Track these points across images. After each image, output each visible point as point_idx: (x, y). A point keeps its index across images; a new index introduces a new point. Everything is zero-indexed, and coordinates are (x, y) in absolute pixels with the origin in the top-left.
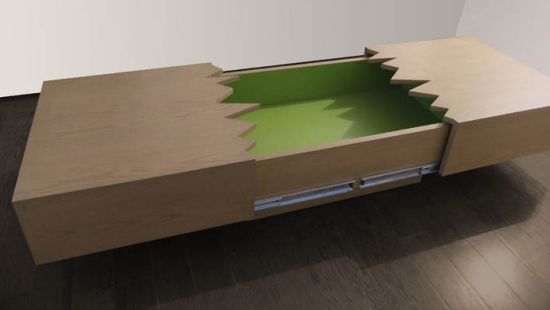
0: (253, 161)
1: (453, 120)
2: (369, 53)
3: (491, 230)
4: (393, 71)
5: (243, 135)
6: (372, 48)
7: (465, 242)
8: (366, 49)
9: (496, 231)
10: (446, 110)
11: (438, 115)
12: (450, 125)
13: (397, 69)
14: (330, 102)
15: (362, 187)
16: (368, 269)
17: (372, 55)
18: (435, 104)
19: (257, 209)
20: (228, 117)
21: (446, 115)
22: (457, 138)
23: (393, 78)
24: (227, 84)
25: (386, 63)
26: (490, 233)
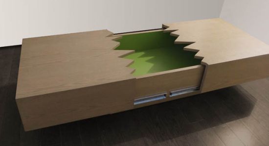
0: (135, 79)
1: (206, 63)
2: (164, 27)
3: (238, 119)
4: (176, 37)
5: (128, 66)
6: (165, 24)
7: (224, 125)
8: (163, 25)
9: (241, 119)
10: (203, 58)
11: (199, 61)
12: (205, 66)
13: (178, 36)
14: (143, 53)
15: (170, 96)
16: (174, 139)
17: (166, 28)
18: (197, 55)
19: (135, 104)
20: (119, 57)
21: (202, 61)
22: (208, 73)
23: (176, 41)
24: (117, 40)
25: (172, 33)
26: (238, 120)
